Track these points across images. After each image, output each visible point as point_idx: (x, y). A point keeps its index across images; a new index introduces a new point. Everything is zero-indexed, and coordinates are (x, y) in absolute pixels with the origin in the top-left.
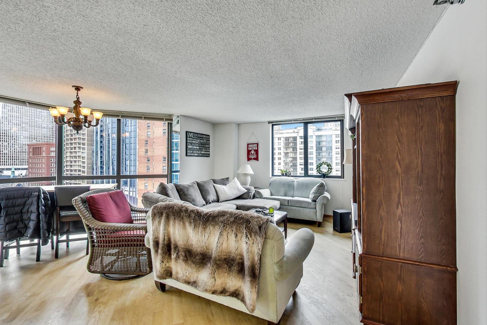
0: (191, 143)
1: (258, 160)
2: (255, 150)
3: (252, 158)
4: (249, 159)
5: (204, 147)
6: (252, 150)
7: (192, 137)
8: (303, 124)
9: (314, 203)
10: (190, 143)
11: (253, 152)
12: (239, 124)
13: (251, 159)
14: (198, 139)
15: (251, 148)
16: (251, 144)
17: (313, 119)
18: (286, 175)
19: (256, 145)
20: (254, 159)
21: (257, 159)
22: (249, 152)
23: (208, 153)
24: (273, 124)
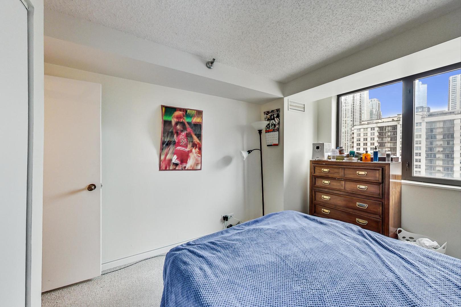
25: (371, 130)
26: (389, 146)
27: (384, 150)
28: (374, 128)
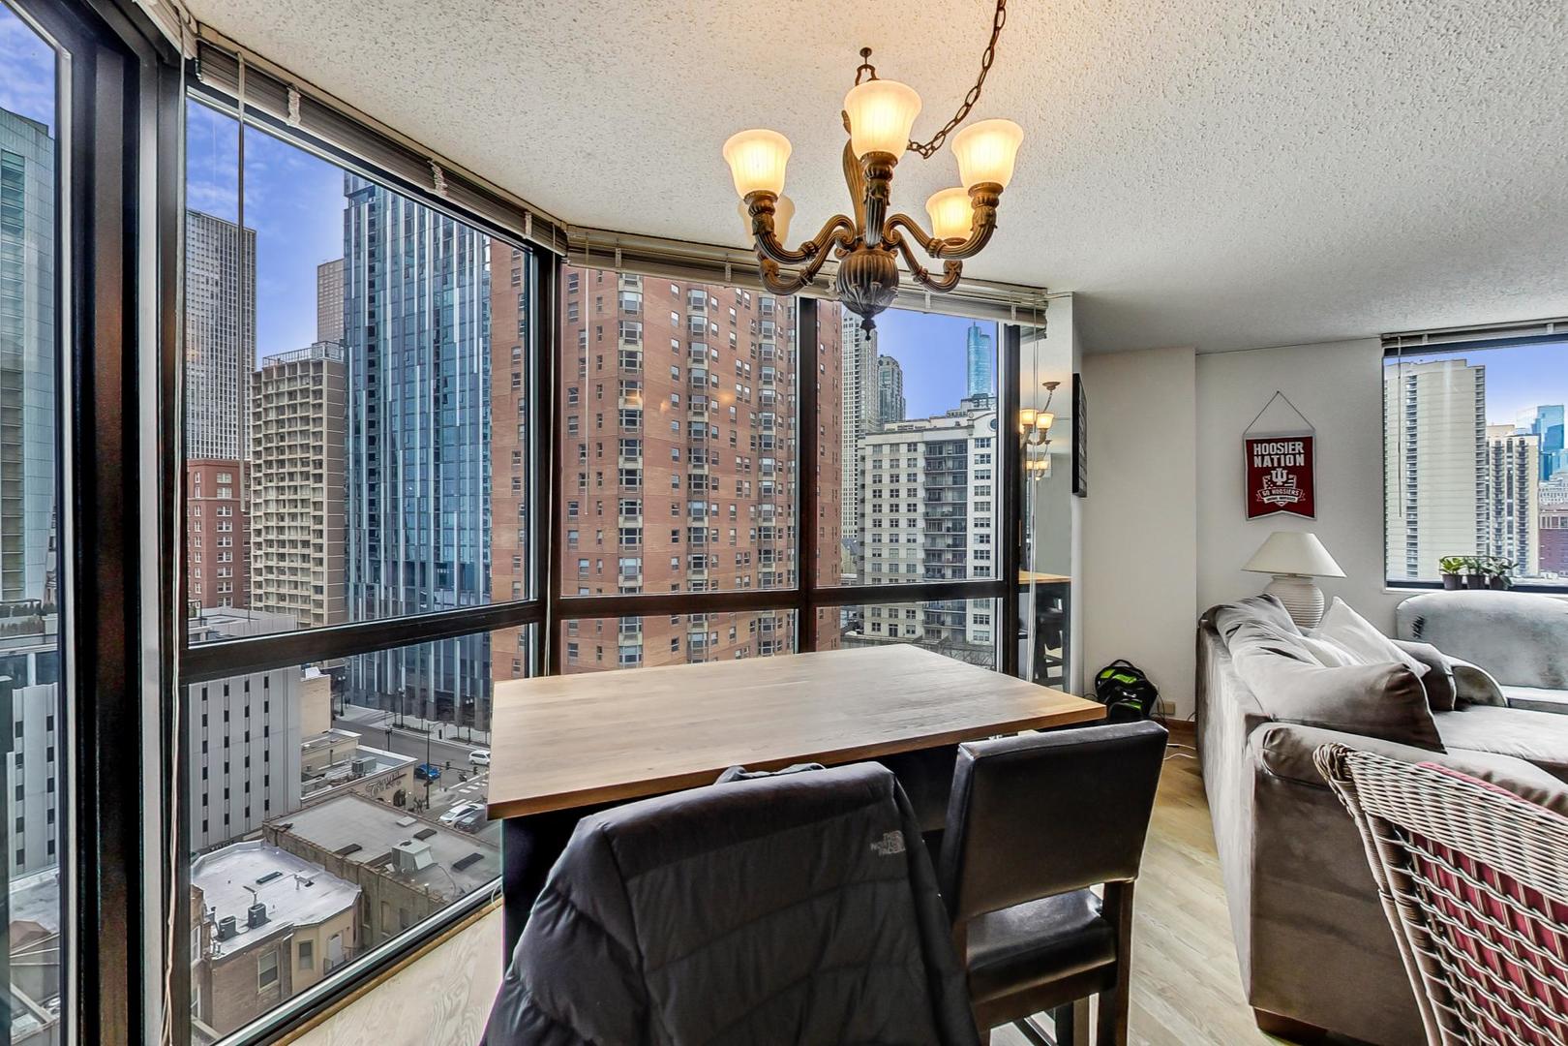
1: (1311, 514)
2: (1291, 470)
3: (1279, 503)
4: (1258, 510)
6: (1274, 468)
11: (1279, 477)
12: (1200, 354)
13: (1273, 508)
15: (1267, 458)
16: (1269, 441)
18: (1477, 583)
19: (1299, 446)
20: (1290, 507)
21: (1305, 507)
22: (1256, 478)
24: (1396, 345)
25: (909, 450)
26: (950, 500)
27: (939, 510)
28: (915, 444)
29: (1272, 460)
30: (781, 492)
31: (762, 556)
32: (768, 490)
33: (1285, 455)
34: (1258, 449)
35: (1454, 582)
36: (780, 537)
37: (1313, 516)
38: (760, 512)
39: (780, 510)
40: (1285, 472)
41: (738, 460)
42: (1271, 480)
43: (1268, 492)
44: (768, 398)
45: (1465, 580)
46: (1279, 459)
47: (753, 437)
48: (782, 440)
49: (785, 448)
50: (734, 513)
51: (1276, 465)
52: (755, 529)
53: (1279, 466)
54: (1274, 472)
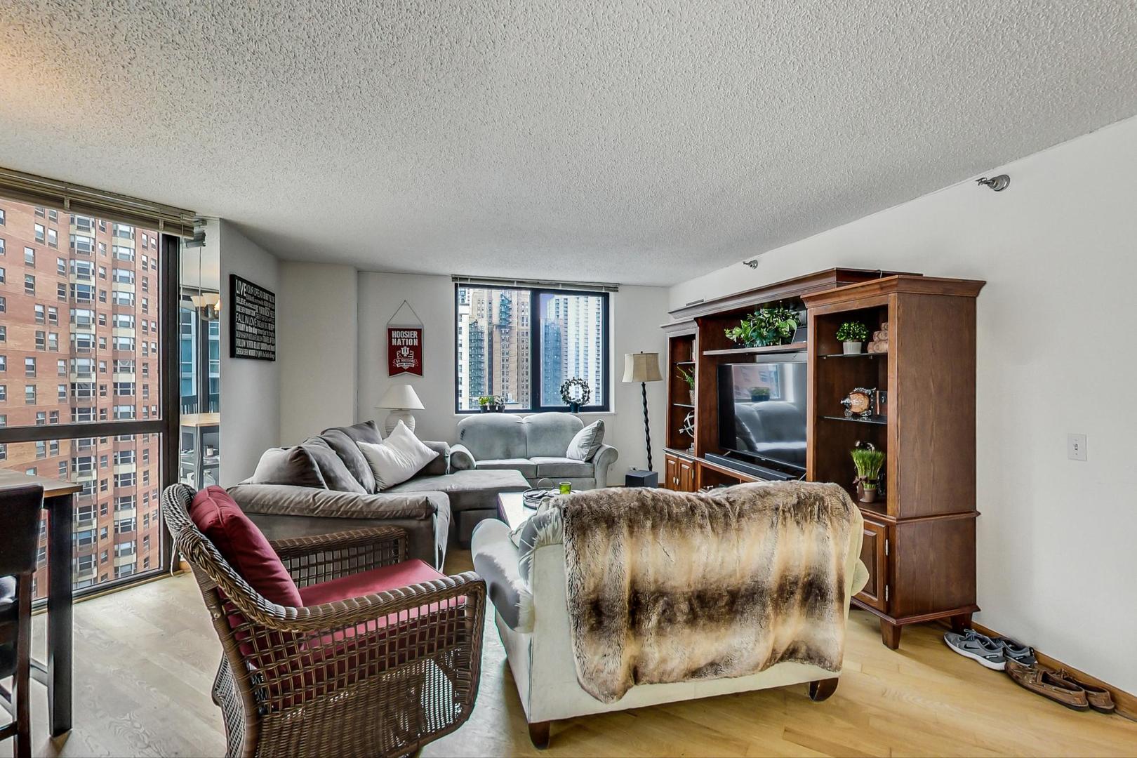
0: (242, 313)
1: (420, 373)
2: (412, 348)
3: (405, 366)
4: (394, 371)
5: (266, 330)
6: (403, 346)
7: (245, 295)
8: (529, 293)
9: (589, 465)
10: (240, 313)
11: (405, 351)
12: (358, 272)
13: (401, 370)
14: (256, 304)
15: (399, 340)
16: (400, 330)
17: (558, 284)
18: (493, 409)
19: (415, 334)
20: (410, 370)
21: (418, 370)
22: (393, 351)
23: (272, 348)
24: (460, 282)
29: (402, 341)
30: (103, 346)
31: (77, 415)
32: (84, 344)
33: (408, 339)
34: (394, 334)
35: (484, 410)
36: (102, 394)
37: (421, 375)
38: (73, 367)
39: (102, 365)
40: (408, 349)
41: (39, 309)
42: (401, 354)
43: (399, 361)
44: (81, 245)
45: (488, 409)
46: (405, 341)
47: (60, 285)
48: (104, 292)
49: (109, 301)
50: (32, 368)
51: (403, 344)
52: (65, 386)
53: (405, 345)
54: (402, 349)
